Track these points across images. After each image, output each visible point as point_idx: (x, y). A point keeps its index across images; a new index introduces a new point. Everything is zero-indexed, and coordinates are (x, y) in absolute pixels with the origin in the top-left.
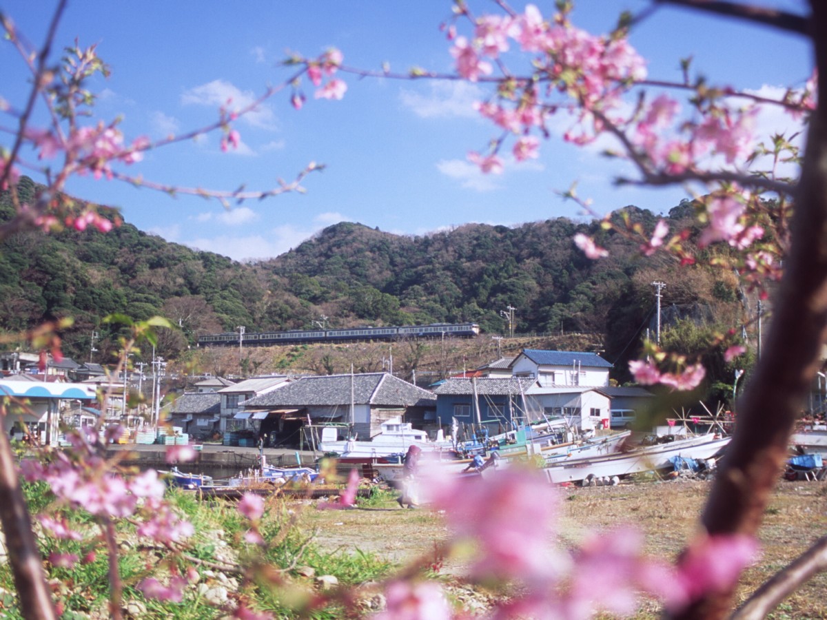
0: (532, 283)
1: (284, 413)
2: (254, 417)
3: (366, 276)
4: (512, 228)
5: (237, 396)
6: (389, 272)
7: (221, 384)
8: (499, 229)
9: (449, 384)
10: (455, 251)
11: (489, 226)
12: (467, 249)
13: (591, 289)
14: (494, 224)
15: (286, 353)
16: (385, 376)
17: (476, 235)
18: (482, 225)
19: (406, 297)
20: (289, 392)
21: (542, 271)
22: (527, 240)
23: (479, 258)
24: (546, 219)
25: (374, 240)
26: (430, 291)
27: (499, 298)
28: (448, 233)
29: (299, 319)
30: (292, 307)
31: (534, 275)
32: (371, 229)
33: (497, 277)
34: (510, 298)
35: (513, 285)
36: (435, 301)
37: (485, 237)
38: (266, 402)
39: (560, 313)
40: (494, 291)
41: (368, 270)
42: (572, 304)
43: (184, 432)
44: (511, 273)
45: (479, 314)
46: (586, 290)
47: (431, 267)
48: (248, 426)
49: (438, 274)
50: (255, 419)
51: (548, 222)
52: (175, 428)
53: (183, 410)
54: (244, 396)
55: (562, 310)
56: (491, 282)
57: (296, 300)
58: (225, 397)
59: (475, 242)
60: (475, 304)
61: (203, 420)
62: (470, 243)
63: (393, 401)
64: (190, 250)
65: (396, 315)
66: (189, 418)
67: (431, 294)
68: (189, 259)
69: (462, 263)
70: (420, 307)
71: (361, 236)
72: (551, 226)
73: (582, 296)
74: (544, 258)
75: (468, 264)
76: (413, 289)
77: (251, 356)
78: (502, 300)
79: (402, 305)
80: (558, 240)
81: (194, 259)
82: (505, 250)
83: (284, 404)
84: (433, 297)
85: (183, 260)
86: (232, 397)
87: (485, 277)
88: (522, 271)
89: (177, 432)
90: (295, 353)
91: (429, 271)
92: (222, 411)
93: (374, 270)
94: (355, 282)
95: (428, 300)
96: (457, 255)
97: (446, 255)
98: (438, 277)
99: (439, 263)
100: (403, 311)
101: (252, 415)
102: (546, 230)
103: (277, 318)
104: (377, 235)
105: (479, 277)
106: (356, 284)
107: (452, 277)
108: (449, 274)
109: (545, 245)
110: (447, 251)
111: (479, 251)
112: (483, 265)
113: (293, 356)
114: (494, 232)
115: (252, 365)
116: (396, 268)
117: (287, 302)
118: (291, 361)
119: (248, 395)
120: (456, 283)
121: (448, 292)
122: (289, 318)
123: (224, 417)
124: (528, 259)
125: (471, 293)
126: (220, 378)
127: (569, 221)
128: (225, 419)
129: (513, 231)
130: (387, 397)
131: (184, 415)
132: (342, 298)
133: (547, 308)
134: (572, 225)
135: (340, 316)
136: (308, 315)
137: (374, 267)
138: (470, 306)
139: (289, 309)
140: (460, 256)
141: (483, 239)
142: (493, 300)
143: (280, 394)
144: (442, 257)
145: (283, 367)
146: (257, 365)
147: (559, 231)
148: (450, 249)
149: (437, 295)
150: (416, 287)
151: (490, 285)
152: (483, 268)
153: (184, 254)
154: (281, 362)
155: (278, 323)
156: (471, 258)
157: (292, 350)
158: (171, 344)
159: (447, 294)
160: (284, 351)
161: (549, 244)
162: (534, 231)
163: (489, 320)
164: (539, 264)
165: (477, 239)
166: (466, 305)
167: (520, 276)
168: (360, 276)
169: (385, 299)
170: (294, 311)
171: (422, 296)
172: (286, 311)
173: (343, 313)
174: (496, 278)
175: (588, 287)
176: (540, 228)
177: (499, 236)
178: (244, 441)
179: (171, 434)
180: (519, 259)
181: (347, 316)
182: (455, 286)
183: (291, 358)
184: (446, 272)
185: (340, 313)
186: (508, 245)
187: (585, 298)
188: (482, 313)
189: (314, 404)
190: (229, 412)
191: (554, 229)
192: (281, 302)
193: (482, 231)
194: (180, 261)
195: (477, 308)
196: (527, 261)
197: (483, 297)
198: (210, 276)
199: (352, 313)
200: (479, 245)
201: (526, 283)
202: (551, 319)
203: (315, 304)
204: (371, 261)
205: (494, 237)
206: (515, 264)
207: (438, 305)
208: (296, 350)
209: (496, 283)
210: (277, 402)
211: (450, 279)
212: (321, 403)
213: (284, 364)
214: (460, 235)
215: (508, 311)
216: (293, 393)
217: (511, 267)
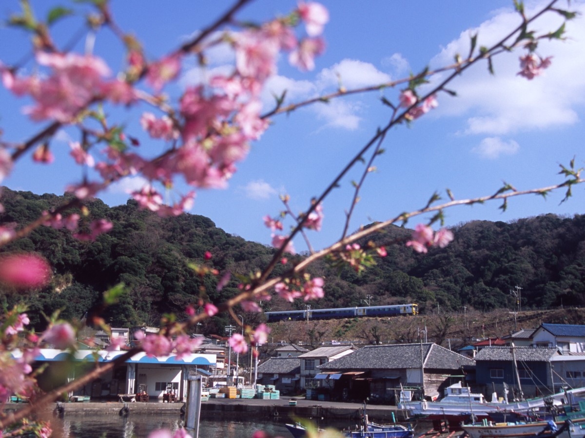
0: (529, 266)
1: (354, 375)
2: (330, 378)
3: (395, 263)
4: (509, 223)
5: (313, 360)
6: (413, 259)
7: (295, 350)
8: (498, 225)
9: (485, 352)
10: (464, 242)
11: (490, 222)
12: (473, 240)
13: (577, 270)
14: (495, 221)
15: (342, 324)
16: (432, 345)
17: (481, 229)
18: (485, 221)
19: (428, 279)
20: (356, 358)
21: (535, 256)
22: (521, 233)
23: (483, 247)
24: (537, 215)
25: (400, 235)
26: (446, 273)
27: (502, 278)
28: (457, 229)
29: (347, 298)
30: (342, 288)
31: (529, 260)
32: (398, 227)
33: (498, 261)
34: (510, 278)
35: (513, 268)
36: (451, 281)
37: (488, 231)
38: (338, 366)
39: (553, 289)
40: (496, 273)
41: (396, 258)
42: (562, 282)
43: (276, 389)
44: (510, 258)
45: (486, 291)
46: (573, 271)
47: (446, 255)
48: (324, 384)
49: (452, 260)
50: (330, 379)
51: (538, 217)
52: (270, 386)
53: (271, 371)
54: (319, 361)
55: (554, 287)
56: (495, 266)
57: (344, 283)
58: (304, 361)
59: (480, 235)
60: (482, 283)
61: (287, 379)
62: (476, 235)
63: (439, 365)
64: (263, 247)
65: (421, 293)
66: (276, 377)
67: (446, 275)
68: (264, 254)
69: (471, 251)
70: (439, 286)
71: (390, 233)
72: (541, 221)
73: (570, 276)
74: (536, 246)
75: (475, 252)
76: (432, 272)
77: (316, 328)
78: (504, 280)
79: (425, 285)
80: (547, 232)
81: (267, 253)
82: (504, 240)
83: (353, 367)
84: (448, 278)
85: (259, 254)
86: (309, 361)
87: (489, 262)
88: (519, 257)
89: (271, 389)
90: (348, 325)
91: (444, 258)
92: (302, 371)
93: (401, 258)
94: (387, 267)
95: (444, 281)
96: (466, 245)
97: (457, 246)
98: (452, 262)
99: (452, 252)
100: (426, 290)
101: (329, 376)
102: (537, 224)
103: (330, 297)
104: (402, 231)
105: (485, 260)
106: (388, 270)
107: (463, 262)
108: (460, 260)
109: (537, 236)
110: (458, 242)
111: (483, 242)
112: (487, 252)
113: (347, 327)
114: (495, 227)
115: (317, 335)
116: (418, 256)
117: (337, 285)
118: (346, 331)
119: (322, 360)
120: (466, 267)
121: (460, 274)
122: (340, 297)
123: (303, 376)
124: (523, 247)
125: (478, 274)
126: (293, 345)
127: (556, 216)
128: (304, 378)
129: (511, 226)
130: (436, 362)
131: (272, 375)
132: (379, 280)
133: (542, 285)
134: (558, 219)
135: (378, 294)
136: (354, 295)
137: (401, 256)
138: (478, 284)
139: (340, 290)
140: (469, 246)
141: (486, 232)
142: (496, 279)
143: (348, 359)
144: (454, 247)
145: (340, 336)
146: (321, 334)
147: (547, 225)
148: (461, 240)
149: (452, 277)
150: (435, 271)
151: (493, 268)
152: (487, 255)
153: (259, 250)
154: (338, 332)
155: (331, 301)
156: (476, 248)
157: (347, 322)
158: (255, 318)
159: (460, 276)
160: (340, 323)
161: (540, 234)
162: (527, 225)
163: (494, 296)
164: (533, 251)
165: (481, 232)
166: (475, 284)
167: (518, 260)
168: (391, 262)
169: (412, 281)
170: (344, 292)
171: (439, 278)
172: (338, 291)
173: (379, 292)
174: (498, 263)
175: (575, 268)
176: (532, 223)
177: (499, 229)
178: (322, 396)
179: (267, 390)
180: (516, 247)
181: (383, 294)
182: (465, 269)
183: (345, 329)
184: (458, 258)
185: (377, 292)
186: (506, 237)
187: (573, 277)
188: (488, 290)
189: (377, 367)
190: (307, 372)
191: (544, 223)
192: (333, 285)
193: (485, 226)
194: (257, 255)
195: (484, 286)
196: (523, 249)
197: (488, 277)
198: (280, 266)
199: (386, 292)
200: (483, 238)
201: (523, 266)
202: (546, 294)
203: (360, 285)
204: (398, 251)
205: (495, 230)
206: (513, 251)
207: (452, 285)
208: (350, 322)
209: (498, 266)
210: (347, 366)
211: (461, 264)
212: (383, 367)
213: (341, 333)
214: (468, 230)
215: (516, 290)
216: (360, 359)
217: (510, 254)
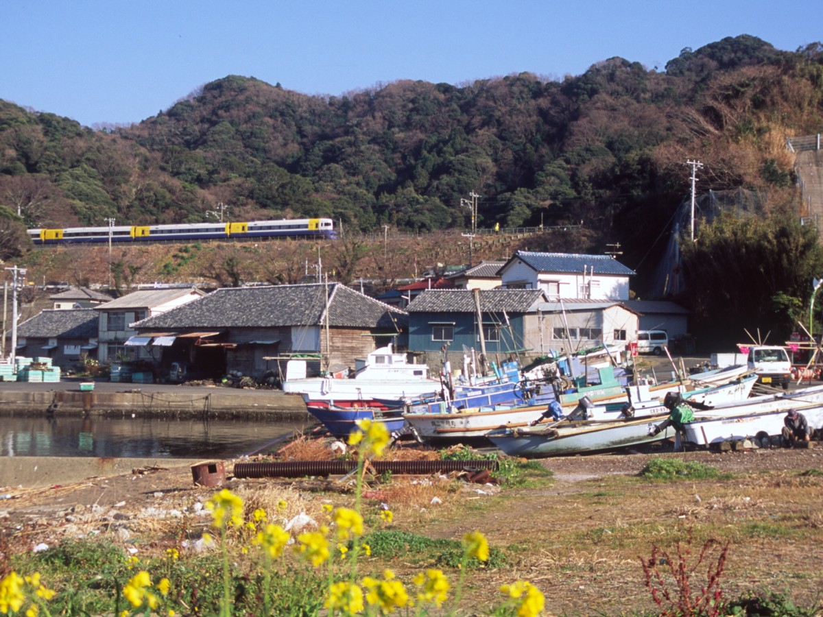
0: (487, 162)
1: (198, 337)
2: (155, 344)
3: (265, 151)
4: (460, 87)
5: (123, 314)
6: (296, 146)
7: (87, 297)
8: (442, 89)
9: (424, 298)
10: (384, 118)
11: (428, 83)
12: (400, 116)
13: (563, 168)
14: (436, 82)
15: (172, 253)
16: (336, 287)
17: (411, 95)
18: (420, 82)
19: (320, 179)
20: (201, 309)
21: (500, 145)
22: (479, 104)
23: (415, 128)
24: (505, 75)
25: (275, 101)
26: (352, 170)
27: (444, 182)
28: (373, 94)
29: (180, 209)
30: (171, 191)
31: (491, 152)
32: (271, 86)
33: (440, 152)
34: (458, 181)
35: (462, 165)
36: (358, 184)
37: (424, 99)
38: (169, 323)
39: (525, 201)
40: (436, 173)
41: (267, 142)
42: (540, 189)
43: (54, 364)
44: (459, 147)
45: (418, 202)
46: (558, 171)
47: (351, 138)
48: (143, 355)
49: (363, 148)
50: (155, 346)
51: (506, 78)
52: (42, 360)
53: (43, 333)
54: (133, 315)
55: (526, 198)
56: (433, 159)
57: (176, 183)
58: (106, 315)
59: (411, 105)
60: (412, 189)
61: (73, 347)
62: (404, 106)
63: (350, 320)
64: (22, 110)
65: (309, 203)
66: (53, 344)
67: (354, 175)
68: (23, 123)
69: (393, 133)
70: (339, 193)
71: (258, 96)
72: (512, 85)
73: (553, 178)
74: (501, 128)
75: (402, 135)
76: (329, 169)
77: (126, 259)
78: (448, 185)
79: (316, 190)
80: (520, 103)
81: (29, 122)
82: (450, 116)
83: (198, 325)
84: (356, 178)
85: (13, 123)
86: (116, 316)
87: (425, 153)
88: (474, 146)
89: (45, 364)
90: (185, 255)
91: (350, 144)
92: (101, 334)
93: (276, 143)
94: (251, 158)
95: (349, 184)
96: (387, 123)
97: (372, 123)
98: (362, 152)
99: (364, 133)
100: (316, 197)
101: (152, 340)
102: (503, 90)
103: (151, 207)
104: (278, 95)
105: (417, 151)
106: (252, 162)
107: (381, 151)
108: (377, 147)
109: (504, 110)
110: (374, 117)
111: (416, 118)
112: (422, 136)
113: (182, 258)
114: (436, 93)
115: (127, 271)
116: (305, 140)
117: (164, 185)
118: (179, 265)
119: (140, 312)
120: (385, 161)
121: (376, 173)
122: (167, 206)
123: (104, 342)
124: (480, 129)
125: (406, 174)
126: (84, 288)
127: (535, 77)
128: (106, 346)
129: (461, 91)
130: (342, 316)
131: (45, 340)
132: (236, 179)
133: (508, 194)
134: (538, 83)
135: (235, 204)
136: (194, 203)
137: (276, 138)
138: (405, 191)
139: (168, 195)
140: (391, 126)
141: (421, 101)
142: (435, 183)
143: (188, 311)
144: (368, 125)
145: (169, 273)
146: (135, 270)
147: (521, 92)
148: (378, 115)
149: (360, 177)
150: (333, 165)
151: (430, 165)
152: (421, 141)
153: (14, 116)
154: (166, 266)
155: (152, 214)
156: (407, 125)
157: (180, 250)
158: (9, 240)
159: (375, 176)
160: (168, 251)
161: (508, 108)
162: (487, 91)
163: (430, 210)
164: (496, 135)
165: (413, 101)
166: (400, 190)
167: (471, 152)
168: (257, 149)
169: (295, 181)
170: (174, 198)
171: (341, 178)
172: (164, 197)
173: (238, 199)
174: (439, 155)
175: (560, 167)
176: (496, 87)
177: (442, 97)
178: (140, 376)
179: (35, 366)
180: (469, 129)
181: (244, 205)
182: (384, 165)
183: (179, 261)
184: (372, 146)
185: (234, 200)
186: (453, 111)
187: (557, 181)
188: (421, 200)
189: (240, 325)
190: (111, 335)
191: (515, 89)
192: (156, 185)
193: (419, 90)
194: (10, 125)
195: (415, 195)
196: (480, 132)
197: (423, 180)
198: (54, 147)
199: (250, 200)
200: (415, 110)
201: (478, 161)
202: (513, 209)
203: (202, 187)
204: (271, 130)
205: (435, 98)
206: (465, 135)
207: (361, 191)
208: (186, 251)
209: (440, 160)
210: (186, 323)
211: (378, 155)
212: (250, 324)
213: (170, 269)
214: (391, 96)
215: (470, 198)
216: (208, 310)
217: (458, 140)
